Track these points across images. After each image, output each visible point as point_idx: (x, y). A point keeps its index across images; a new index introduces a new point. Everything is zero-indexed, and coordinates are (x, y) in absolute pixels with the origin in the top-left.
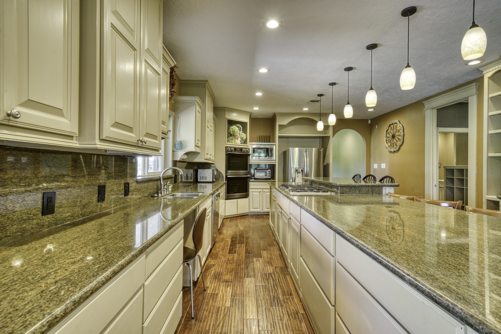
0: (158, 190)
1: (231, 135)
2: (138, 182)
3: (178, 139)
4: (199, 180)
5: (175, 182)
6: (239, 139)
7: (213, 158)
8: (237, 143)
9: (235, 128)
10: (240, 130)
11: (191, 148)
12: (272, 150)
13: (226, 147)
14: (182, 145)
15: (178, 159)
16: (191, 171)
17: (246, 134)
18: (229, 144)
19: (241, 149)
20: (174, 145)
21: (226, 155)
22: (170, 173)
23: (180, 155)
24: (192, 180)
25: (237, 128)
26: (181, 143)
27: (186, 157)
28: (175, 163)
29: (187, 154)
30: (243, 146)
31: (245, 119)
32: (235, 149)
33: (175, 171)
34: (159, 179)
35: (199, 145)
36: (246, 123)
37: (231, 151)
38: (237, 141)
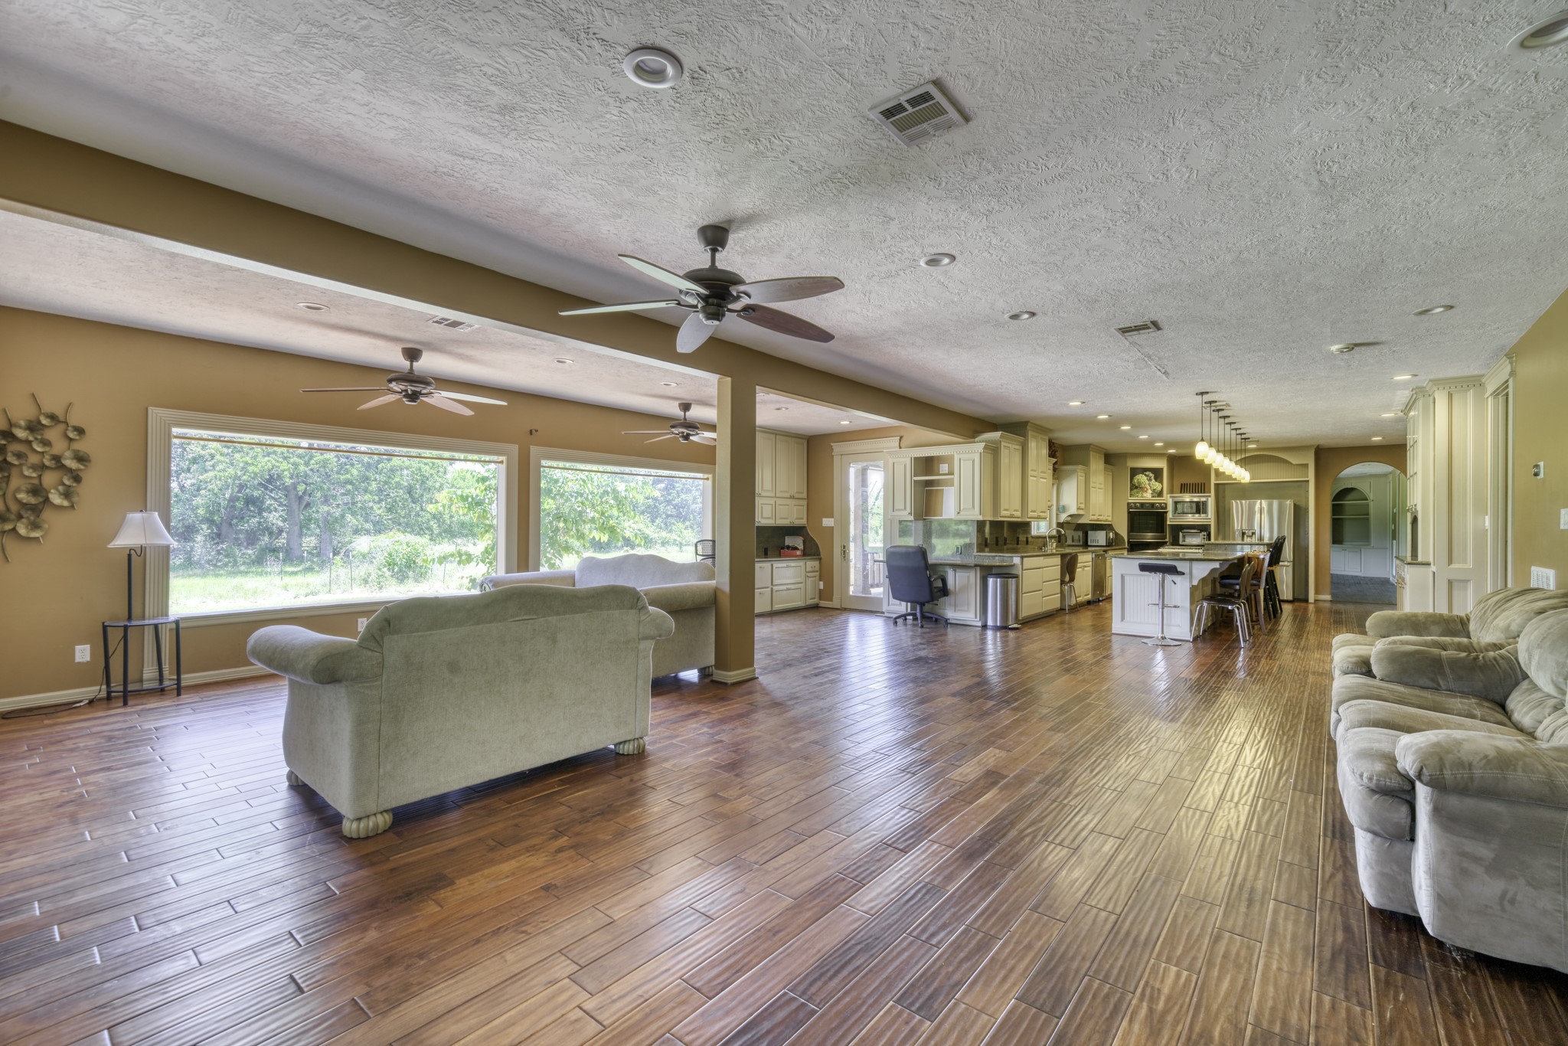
0: (1045, 545)
1: (1135, 487)
2: (1032, 537)
3: (1061, 504)
4: (1089, 543)
5: (1059, 541)
6: (1150, 491)
7: (1110, 519)
8: (1147, 497)
9: (1142, 478)
10: (1150, 480)
11: (1073, 511)
12: (1205, 504)
13: (1128, 504)
14: (1064, 509)
15: (1062, 521)
16: (1080, 533)
17: (1161, 482)
18: (1132, 500)
19: (1153, 505)
20: (1058, 509)
21: (1129, 513)
22: (1054, 533)
23: (1063, 518)
24: (1081, 543)
25: (1145, 478)
26: (1064, 506)
27: (1069, 518)
28: (1060, 525)
29: (1070, 516)
30: (1157, 500)
31: (1161, 464)
32: (1142, 505)
33: (1058, 531)
34: (1045, 537)
35: (1083, 506)
36: (1161, 470)
37: (1136, 508)
38: (1145, 495)
